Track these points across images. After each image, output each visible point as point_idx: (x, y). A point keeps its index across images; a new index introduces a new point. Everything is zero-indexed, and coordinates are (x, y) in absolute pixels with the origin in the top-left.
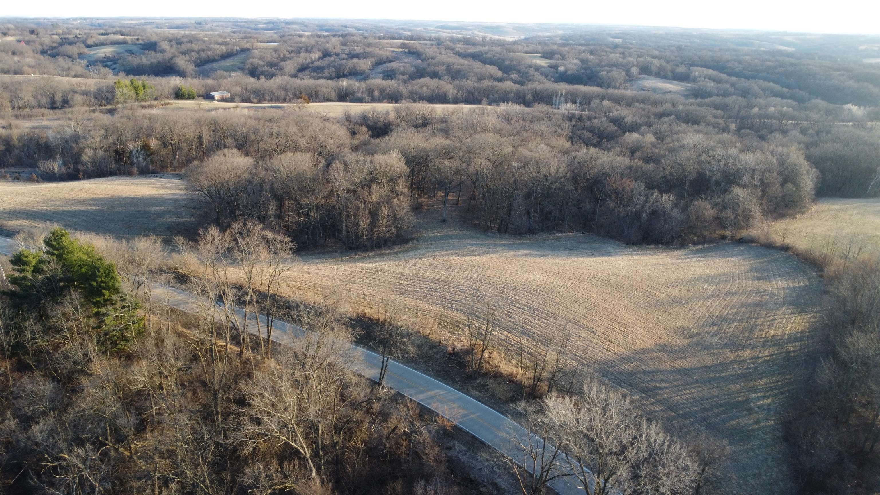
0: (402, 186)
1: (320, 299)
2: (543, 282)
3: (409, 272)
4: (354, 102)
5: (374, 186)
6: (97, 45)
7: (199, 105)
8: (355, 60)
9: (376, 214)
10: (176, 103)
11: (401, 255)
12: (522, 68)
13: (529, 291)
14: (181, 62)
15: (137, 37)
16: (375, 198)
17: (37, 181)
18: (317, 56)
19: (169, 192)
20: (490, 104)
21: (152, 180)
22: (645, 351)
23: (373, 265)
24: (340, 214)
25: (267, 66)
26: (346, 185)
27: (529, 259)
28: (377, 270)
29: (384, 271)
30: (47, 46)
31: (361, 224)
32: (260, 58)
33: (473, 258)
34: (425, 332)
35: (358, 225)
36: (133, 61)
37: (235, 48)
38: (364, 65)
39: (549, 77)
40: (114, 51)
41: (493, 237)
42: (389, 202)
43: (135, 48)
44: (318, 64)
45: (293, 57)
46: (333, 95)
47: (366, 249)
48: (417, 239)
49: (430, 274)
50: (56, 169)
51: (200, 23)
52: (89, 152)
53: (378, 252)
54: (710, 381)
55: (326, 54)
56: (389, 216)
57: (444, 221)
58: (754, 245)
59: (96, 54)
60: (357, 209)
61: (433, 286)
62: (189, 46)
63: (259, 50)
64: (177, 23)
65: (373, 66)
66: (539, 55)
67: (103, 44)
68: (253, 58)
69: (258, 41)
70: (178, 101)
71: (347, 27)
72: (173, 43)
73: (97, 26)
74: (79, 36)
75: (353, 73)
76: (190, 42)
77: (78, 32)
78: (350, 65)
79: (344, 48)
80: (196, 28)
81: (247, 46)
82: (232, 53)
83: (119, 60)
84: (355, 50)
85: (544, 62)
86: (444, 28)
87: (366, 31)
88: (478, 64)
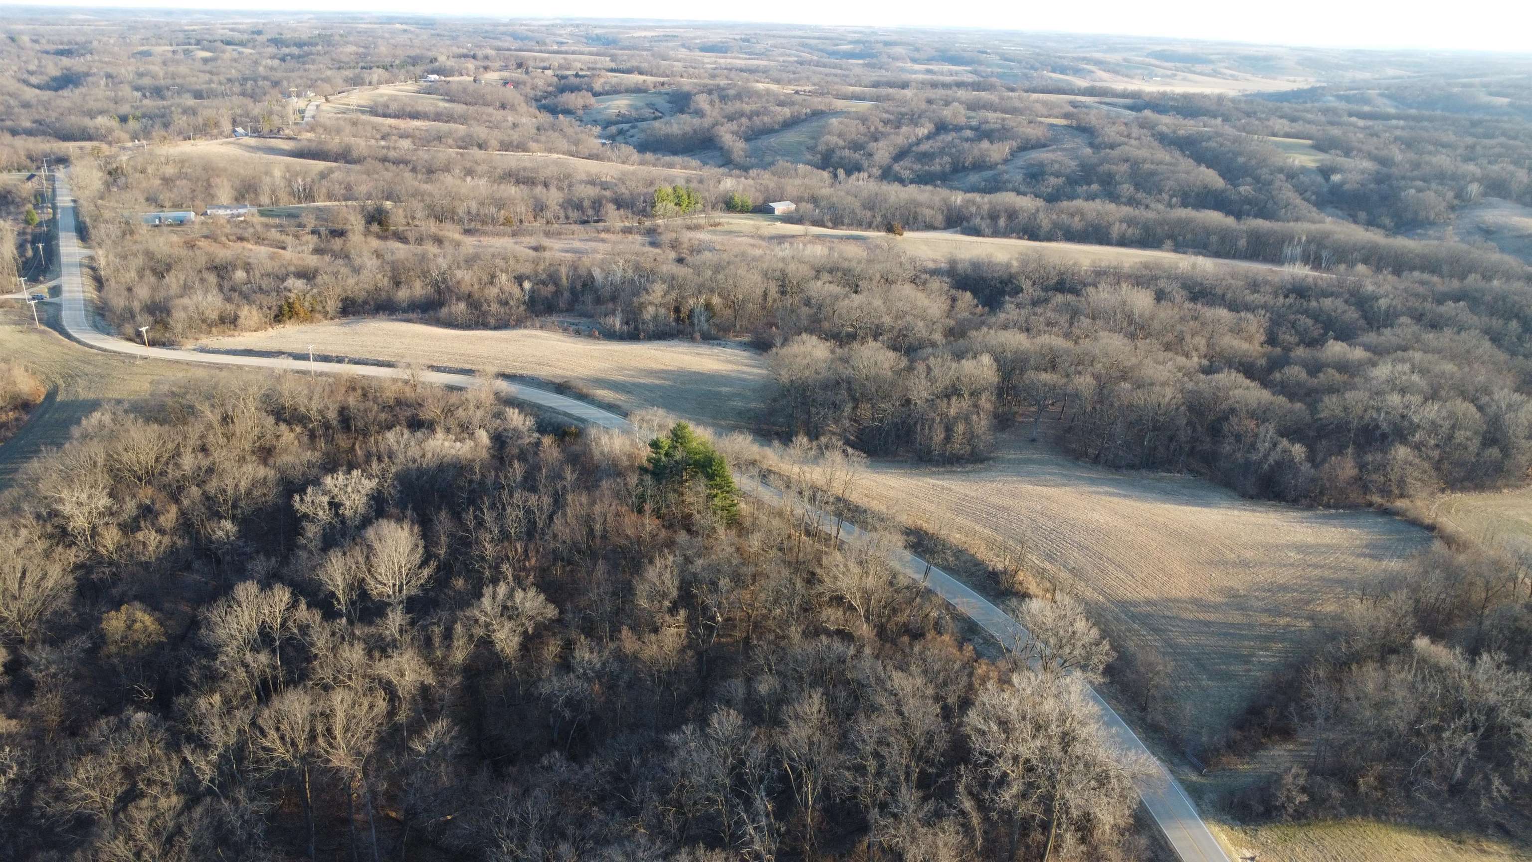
0: (986, 402)
1: (883, 509)
2: (1107, 523)
3: (974, 494)
4: (968, 234)
5: (954, 399)
6: (607, 93)
7: (758, 228)
8: (985, 144)
9: (951, 430)
10: (728, 223)
11: (971, 475)
12: (1264, 173)
13: (1086, 530)
14: (727, 136)
15: (662, 79)
16: (953, 412)
17: (598, 339)
18: (926, 131)
19: (735, 367)
20: (1176, 251)
21: (716, 350)
22: (1176, 600)
23: (941, 483)
24: (916, 423)
25: (849, 148)
26: (924, 394)
27: (1108, 498)
28: (943, 488)
29: (950, 489)
30: (541, 91)
31: (935, 438)
32: (839, 136)
33: (1045, 489)
34: (972, 551)
35: (931, 438)
36: (660, 129)
37: (804, 111)
38: (996, 151)
39: (1308, 194)
40: (631, 105)
41: (1082, 467)
42: (967, 419)
43: (661, 102)
44: (925, 147)
45: (889, 134)
46: (940, 219)
47: (937, 464)
48: (994, 459)
49: (996, 500)
50: (618, 326)
51: (748, 41)
52: (651, 309)
53: (949, 468)
54: (1226, 635)
55: (941, 127)
56: (964, 434)
57: (1033, 440)
58: (1398, 518)
59: (606, 108)
60: (933, 420)
61: (992, 510)
62: (738, 105)
63: (840, 119)
64: (714, 38)
65: (1013, 154)
66: (1309, 142)
67: (615, 91)
68: (829, 133)
69: (838, 97)
70: (731, 221)
71: (986, 53)
72: (715, 96)
73: (593, 40)
74: (581, 73)
75: (979, 166)
76: (739, 96)
77: (579, 65)
78: (976, 152)
79: (973, 114)
80: (741, 50)
81: (822, 107)
82: (798, 118)
83: (637, 120)
84: (988, 122)
85: (1312, 158)
86: (1163, 56)
87: (1019, 62)
88: (1186, 164)
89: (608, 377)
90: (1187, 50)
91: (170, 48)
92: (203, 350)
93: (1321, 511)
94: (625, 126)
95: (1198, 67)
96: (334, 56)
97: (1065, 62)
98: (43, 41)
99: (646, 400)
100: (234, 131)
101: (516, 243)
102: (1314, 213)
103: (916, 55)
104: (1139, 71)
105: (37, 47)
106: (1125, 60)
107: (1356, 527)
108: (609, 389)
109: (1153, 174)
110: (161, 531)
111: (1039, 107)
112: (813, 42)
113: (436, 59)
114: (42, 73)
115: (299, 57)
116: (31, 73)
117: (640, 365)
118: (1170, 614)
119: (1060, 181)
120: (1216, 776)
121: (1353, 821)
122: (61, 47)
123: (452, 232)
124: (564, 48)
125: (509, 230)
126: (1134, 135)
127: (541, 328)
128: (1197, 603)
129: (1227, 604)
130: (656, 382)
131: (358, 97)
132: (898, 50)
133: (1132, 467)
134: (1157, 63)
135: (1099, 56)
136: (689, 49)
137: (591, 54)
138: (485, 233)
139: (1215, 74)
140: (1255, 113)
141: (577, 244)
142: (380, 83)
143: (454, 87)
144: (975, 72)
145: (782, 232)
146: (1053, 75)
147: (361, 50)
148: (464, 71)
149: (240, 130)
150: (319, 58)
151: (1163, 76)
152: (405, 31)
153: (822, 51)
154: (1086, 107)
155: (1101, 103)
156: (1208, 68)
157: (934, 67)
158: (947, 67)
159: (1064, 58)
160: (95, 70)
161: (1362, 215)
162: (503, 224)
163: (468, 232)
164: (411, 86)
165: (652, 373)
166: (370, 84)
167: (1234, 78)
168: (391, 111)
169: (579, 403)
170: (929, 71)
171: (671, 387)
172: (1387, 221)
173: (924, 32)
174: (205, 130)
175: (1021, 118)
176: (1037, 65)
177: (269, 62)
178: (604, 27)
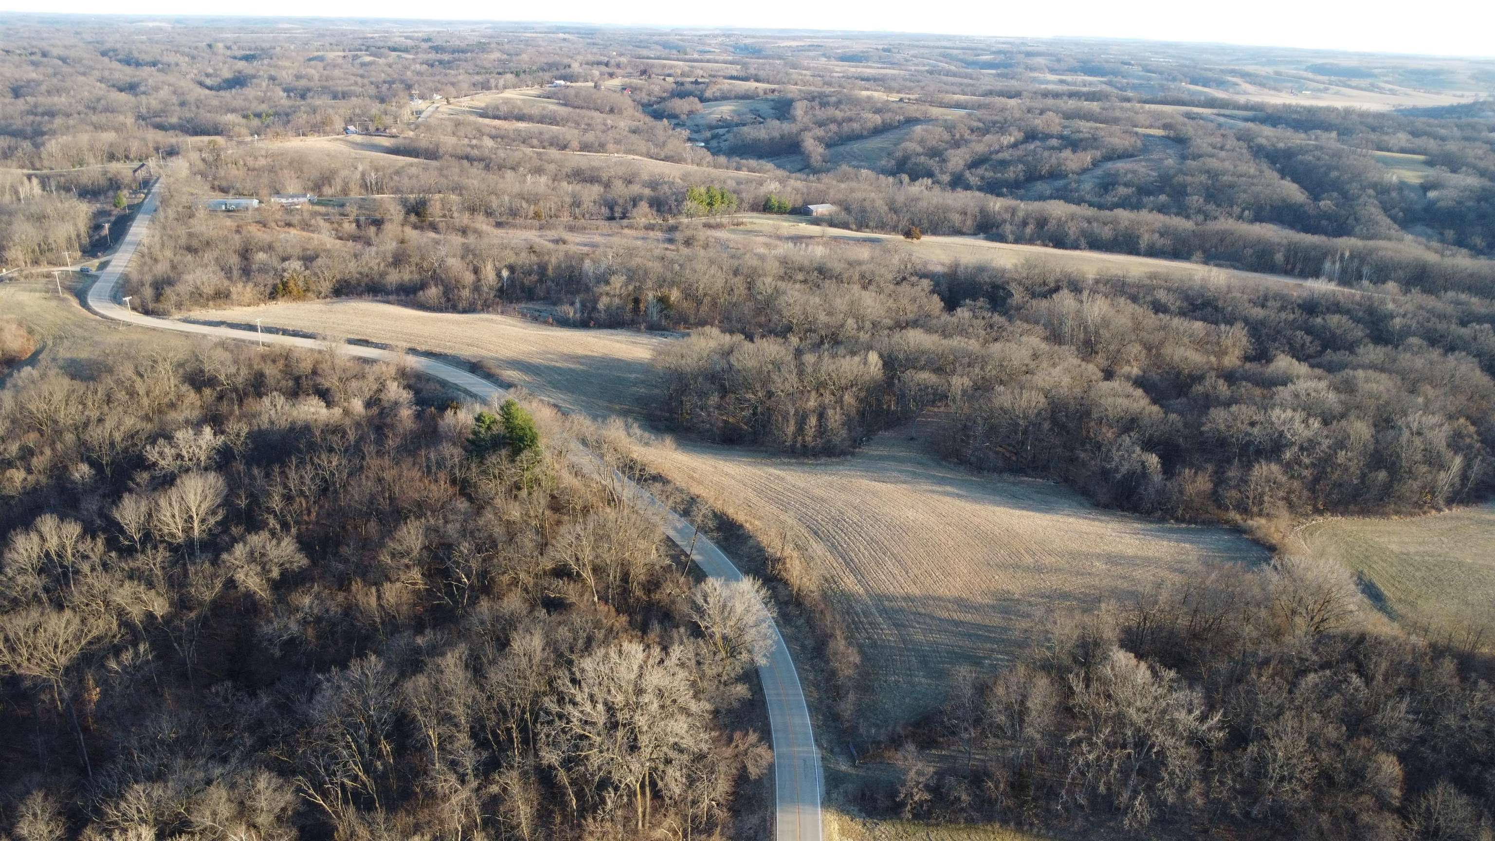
3: (803, 485)
6: (716, 99)
7: (781, 229)
8: (1067, 153)
9: (804, 423)
10: (752, 223)
12: (1354, 188)
13: (889, 525)
14: (811, 141)
15: (773, 87)
17: (552, 325)
18: (1012, 139)
20: (1206, 263)
21: (656, 340)
22: (939, 598)
25: (926, 155)
28: (778, 478)
29: (784, 479)
30: (655, 96)
31: (786, 429)
32: (919, 143)
35: (782, 430)
36: (749, 134)
37: (897, 118)
38: (1073, 161)
39: (1395, 211)
40: (735, 111)
42: (822, 413)
43: (765, 108)
44: (1005, 155)
45: (972, 142)
49: (822, 492)
50: (572, 315)
51: (889, 50)
52: (607, 299)
54: (972, 635)
55: (1031, 136)
56: (816, 427)
57: (912, 439)
59: (710, 114)
60: (788, 412)
61: (808, 502)
62: (831, 112)
63: (924, 127)
64: (857, 47)
65: (1095, 164)
66: (1421, 158)
67: (724, 98)
68: (911, 140)
69: (942, 105)
70: (755, 220)
71: (1129, 64)
72: (816, 103)
73: (741, 49)
74: (700, 80)
75: (1055, 175)
76: (838, 104)
77: (701, 73)
78: (1054, 161)
79: (1066, 123)
80: (880, 60)
81: (918, 115)
82: (890, 125)
83: (737, 125)
84: (1079, 132)
85: (1420, 174)
86: (1320, 70)
87: (1161, 73)
88: (1271, 175)
89: (527, 360)
90: (1353, 63)
91: (342, 54)
92: (186, 321)
93: (1172, 524)
94: (721, 131)
95: (1355, 82)
96: (479, 62)
97: (1210, 74)
98: (235, 47)
99: (550, 382)
100: (346, 130)
101: (540, 236)
102: (1395, 230)
103: (1056, 66)
104: (1289, 85)
105: (229, 53)
106: (1277, 73)
107: (1192, 543)
108: (520, 370)
109: (1231, 186)
110: (29, 471)
111: (1141, 119)
112: (955, 52)
113: (569, 66)
114: (216, 76)
115: (449, 62)
116: (208, 75)
117: (565, 350)
118: (923, 611)
119: (1130, 191)
120: (868, 769)
121: (989, 828)
122: (248, 53)
123: (482, 223)
124: (708, 57)
125: (536, 223)
126: (1228, 147)
127: (502, 313)
128: (961, 604)
129: (993, 607)
130: (572, 366)
131: (483, 100)
132: (1041, 61)
133: (995, 470)
134: (1310, 75)
135: (1250, 69)
136: (829, 58)
137: (725, 62)
138: (514, 226)
139: (1372, 88)
140: (1382, 128)
141: (597, 239)
142: (505, 87)
143: (572, 92)
144: (1109, 83)
145: (801, 233)
146: (1192, 87)
147: (505, 57)
148: (589, 78)
149: (351, 128)
150: (464, 64)
151: (1313, 90)
152: (565, 40)
153: (962, 61)
154: (1202, 118)
155: (1219, 115)
156: (1365, 82)
157: (1069, 78)
158: (1081, 78)
159: (1210, 70)
160: (261, 73)
161: (1450, 234)
162: (534, 218)
163: (499, 225)
164: (536, 90)
165: (575, 358)
166: (496, 87)
167: (1393, 92)
168: (501, 114)
169: (484, 381)
170: (1062, 82)
171: (583, 371)
172: (1478, 241)
173: (1077, 44)
174: (319, 128)
175: (1115, 128)
176: (1180, 76)
177: (418, 67)
178: (754, 37)
